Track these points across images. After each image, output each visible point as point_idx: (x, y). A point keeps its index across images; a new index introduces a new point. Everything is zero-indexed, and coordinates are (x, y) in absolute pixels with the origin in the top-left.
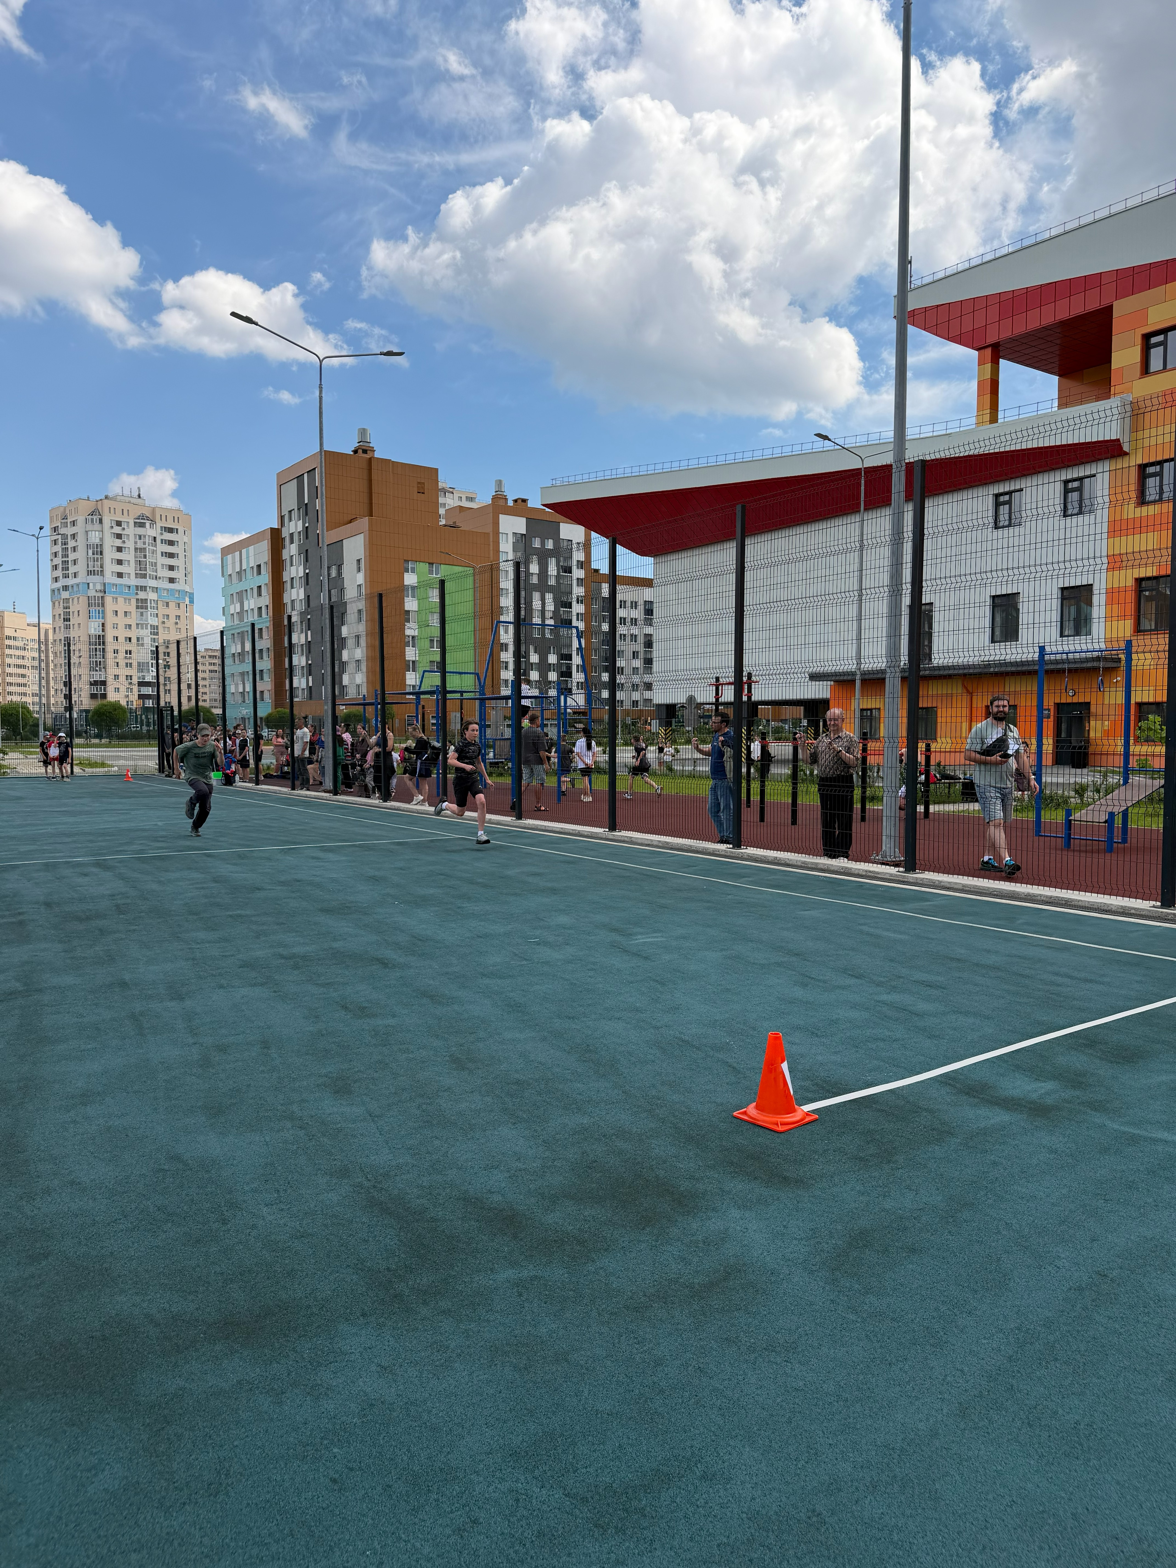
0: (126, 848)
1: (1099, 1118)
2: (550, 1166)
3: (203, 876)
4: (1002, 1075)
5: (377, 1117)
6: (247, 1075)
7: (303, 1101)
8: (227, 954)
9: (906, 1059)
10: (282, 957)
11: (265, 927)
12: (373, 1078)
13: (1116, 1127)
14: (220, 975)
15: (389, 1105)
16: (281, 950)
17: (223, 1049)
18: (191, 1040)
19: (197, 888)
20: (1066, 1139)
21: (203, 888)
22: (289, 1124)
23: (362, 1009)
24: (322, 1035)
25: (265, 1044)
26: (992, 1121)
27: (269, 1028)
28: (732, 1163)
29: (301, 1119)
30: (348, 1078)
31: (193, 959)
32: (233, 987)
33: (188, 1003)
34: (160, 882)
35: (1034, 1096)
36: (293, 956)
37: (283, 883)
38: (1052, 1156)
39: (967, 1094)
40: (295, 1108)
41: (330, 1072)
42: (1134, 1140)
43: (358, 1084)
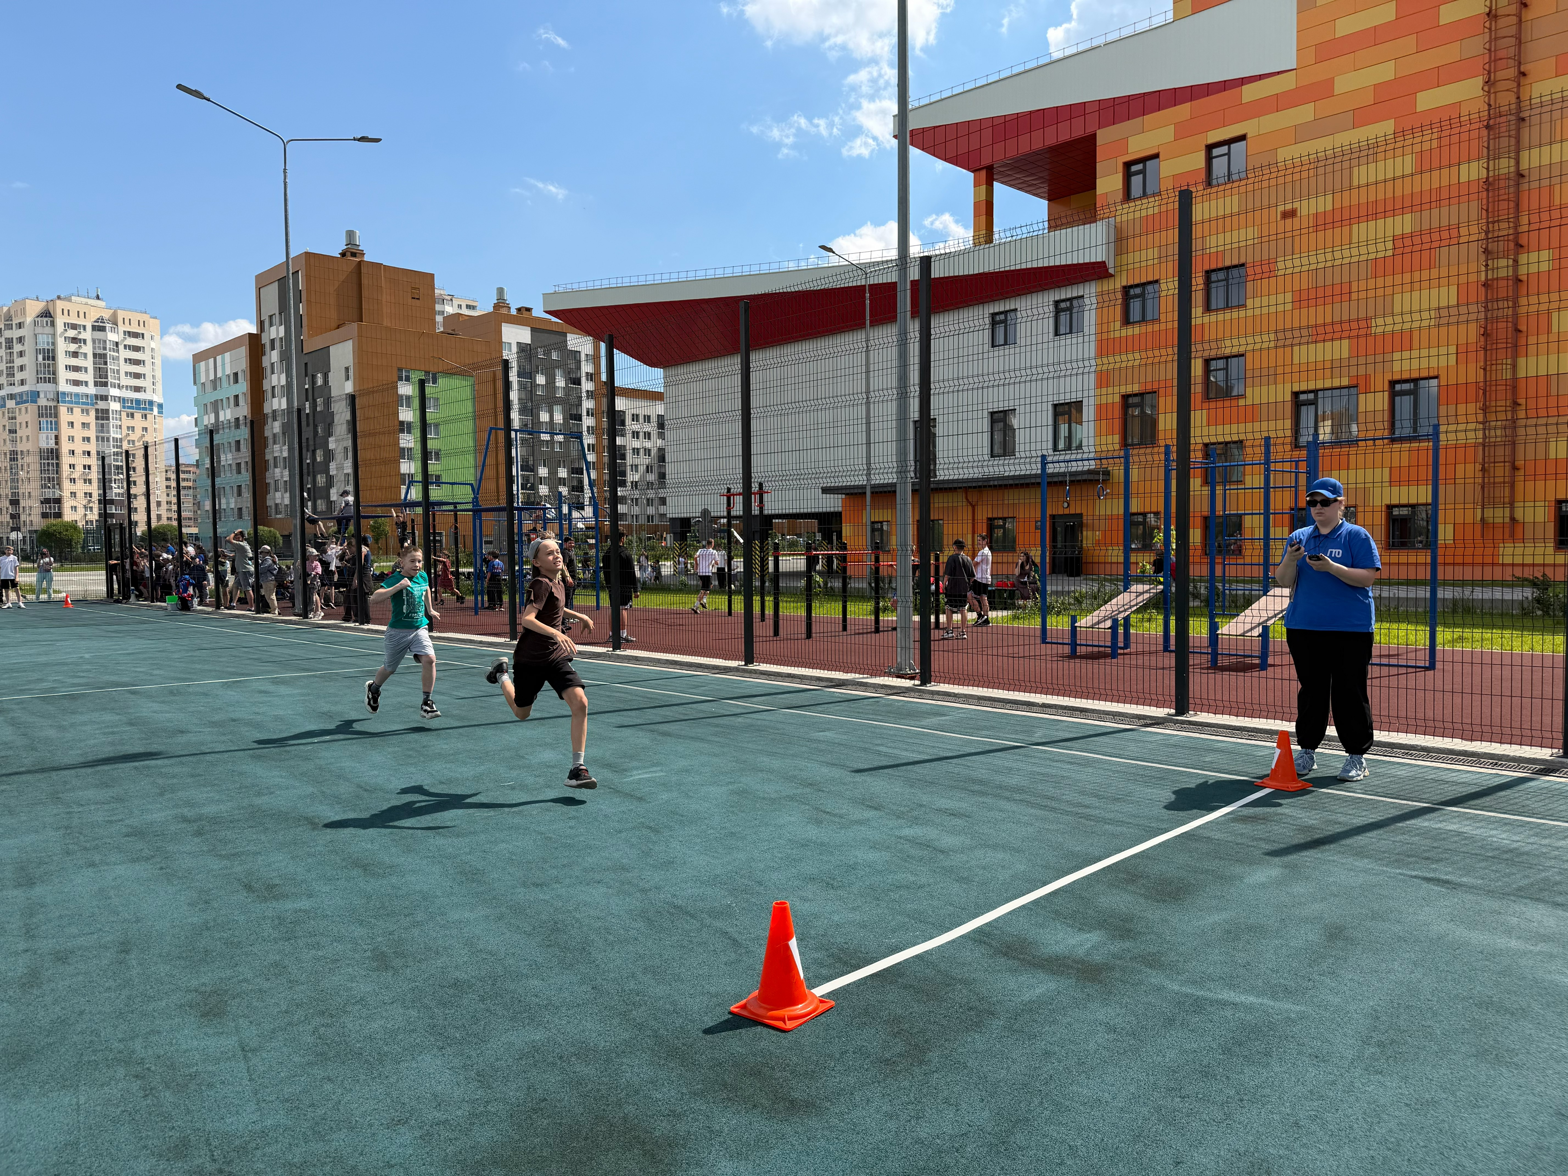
0: (31, 686)
1: (1156, 978)
2: (481, 1113)
3: (118, 717)
4: (1041, 926)
5: (254, 1050)
6: (84, 996)
7: (153, 1032)
8: (114, 818)
9: (933, 912)
10: (185, 820)
11: (175, 781)
12: (260, 990)
13: (1176, 988)
14: (96, 848)
15: (273, 1031)
16: (186, 811)
17: (61, 957)
18: (22, 946)
19: (104, 734)
20: (1124, 1010)
21: (113, 733)
22: (121, 1072)
23: (271, 887)
24: (208, 929)
25: (125, 948)
26: (1038, 991)
27: (138, 921)
28: (725, 1085)
29: (141, 1062)
30: (226, 991)
31: (66, 828)
32: (107, 864)
33: (39, 890)
34: (61, 728)
35: (1081, 952)
36: (200, 818)
37: (214, 724)
38: (1112, 1036)
39: (1005, 954)
40: (138, 1045)
41: (204, 984)
42: (1198, 1005)
43: (237, 1000)
